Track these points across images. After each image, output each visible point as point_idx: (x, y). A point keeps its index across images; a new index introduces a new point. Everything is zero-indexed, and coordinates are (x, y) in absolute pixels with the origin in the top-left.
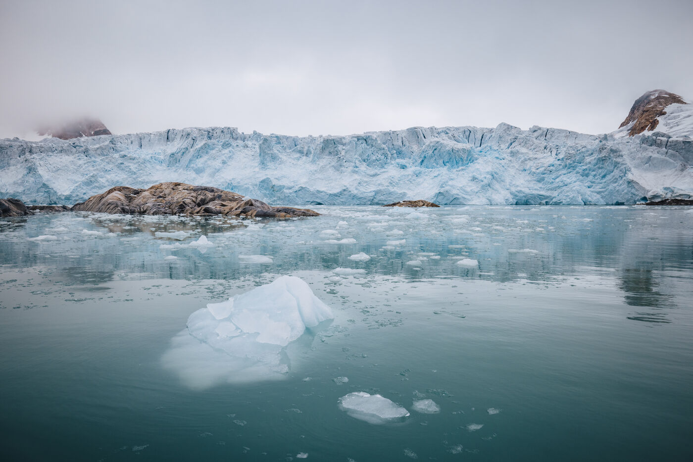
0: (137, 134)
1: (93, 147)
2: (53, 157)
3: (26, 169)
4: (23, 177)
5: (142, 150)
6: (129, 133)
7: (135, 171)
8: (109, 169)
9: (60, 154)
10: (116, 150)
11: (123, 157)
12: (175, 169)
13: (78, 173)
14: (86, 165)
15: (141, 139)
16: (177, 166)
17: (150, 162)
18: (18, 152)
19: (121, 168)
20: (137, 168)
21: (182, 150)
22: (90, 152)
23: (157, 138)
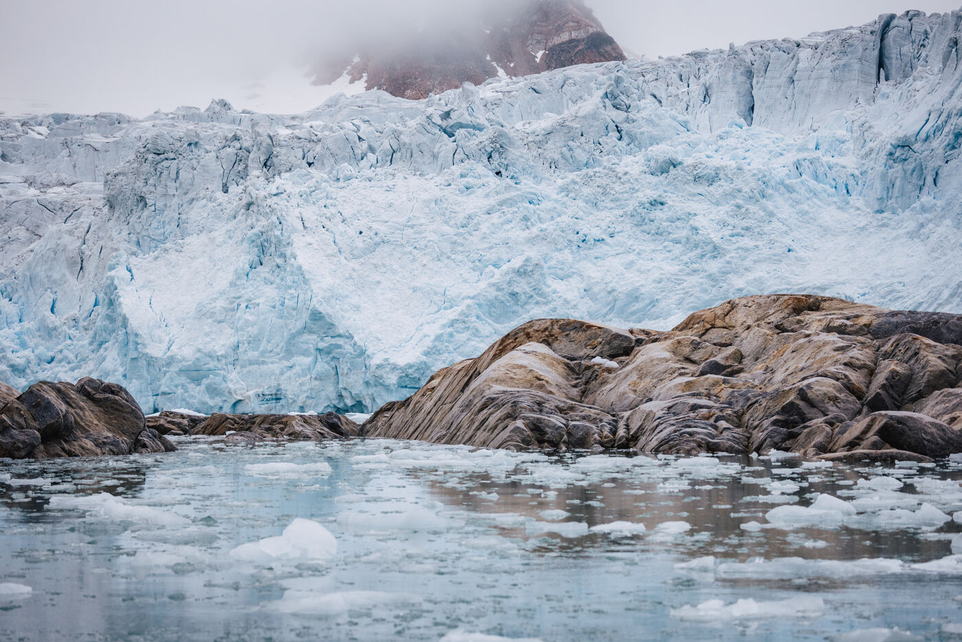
0: (734, 52)
1: (529, 129)
2: (355, 182)
3: (245, 244)
4: (233, 284)
5: (756, 128)
6: (699, 48)
7: (715, 237)
8: (596, 233)
9: (390, 169)
10: (633, 139)
11: (664, 171)
12: (911, 225)
13: (459, 257)
14: (495, 218)
15: (750, 74)
16: (924, 209)
17: (790, 189)
18: (217, 169)
19: (653, 227)
20: (725, 224)
21: (954, 120)
22: (513, 153)
23: (827, 62)
